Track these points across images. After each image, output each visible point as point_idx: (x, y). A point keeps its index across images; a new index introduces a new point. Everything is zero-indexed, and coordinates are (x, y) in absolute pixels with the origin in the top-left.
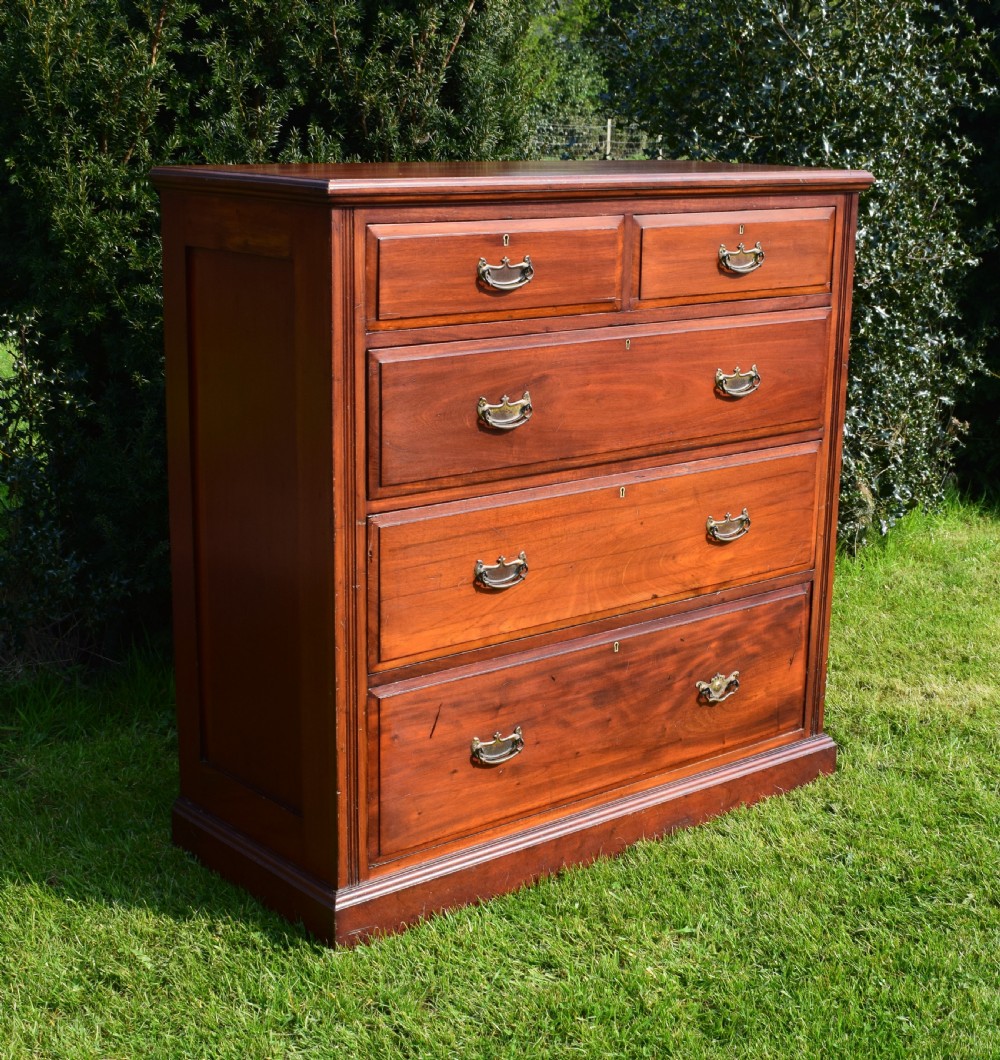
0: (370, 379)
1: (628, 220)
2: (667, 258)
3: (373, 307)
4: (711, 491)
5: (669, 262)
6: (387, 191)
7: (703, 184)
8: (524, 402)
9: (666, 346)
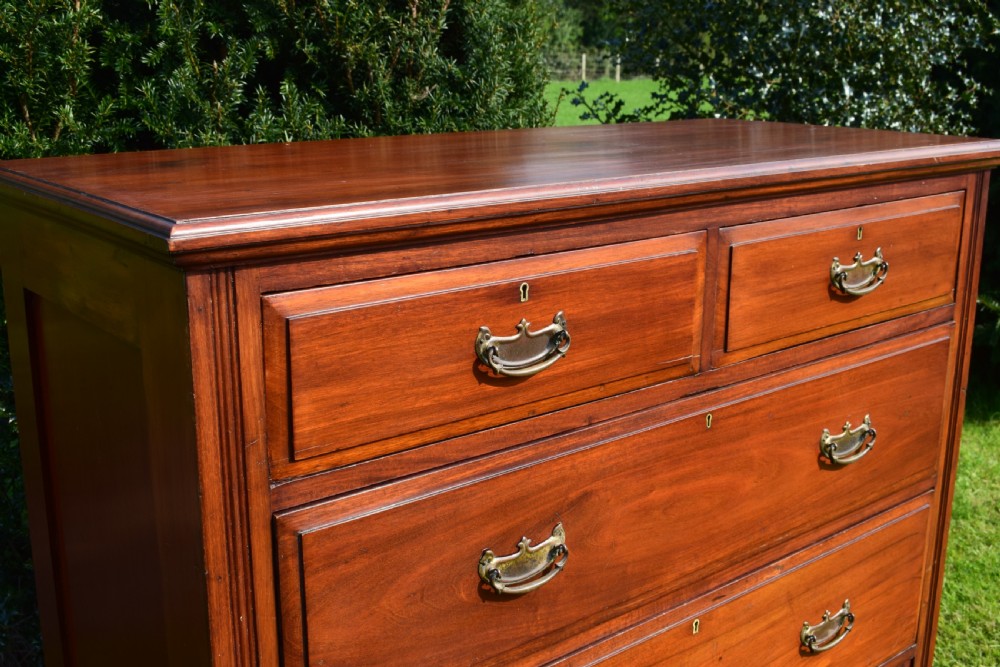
0: (281, 566)
1: (712, 236)
2: (765, 287)
3: (283, 439)
4: (808, 590)
5: (766, 292)
6: (299, 233)
7: (817, 175)
8: (555, 540)
9: (761, 412)
